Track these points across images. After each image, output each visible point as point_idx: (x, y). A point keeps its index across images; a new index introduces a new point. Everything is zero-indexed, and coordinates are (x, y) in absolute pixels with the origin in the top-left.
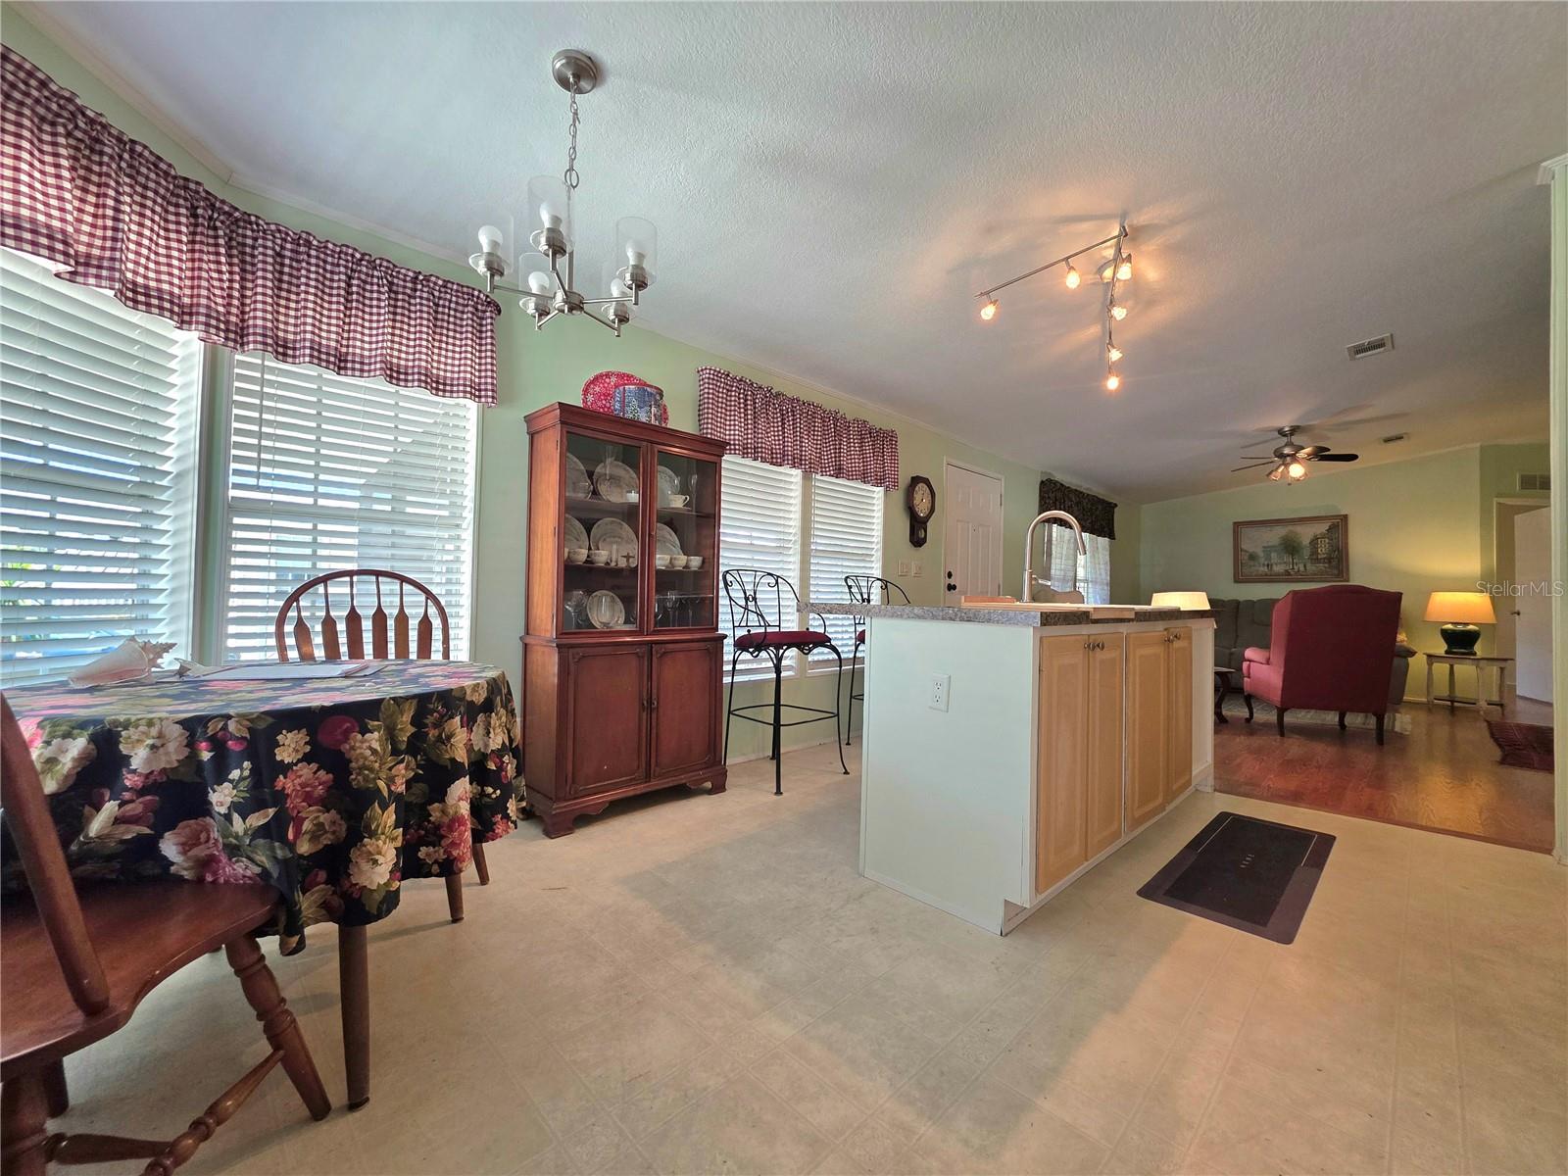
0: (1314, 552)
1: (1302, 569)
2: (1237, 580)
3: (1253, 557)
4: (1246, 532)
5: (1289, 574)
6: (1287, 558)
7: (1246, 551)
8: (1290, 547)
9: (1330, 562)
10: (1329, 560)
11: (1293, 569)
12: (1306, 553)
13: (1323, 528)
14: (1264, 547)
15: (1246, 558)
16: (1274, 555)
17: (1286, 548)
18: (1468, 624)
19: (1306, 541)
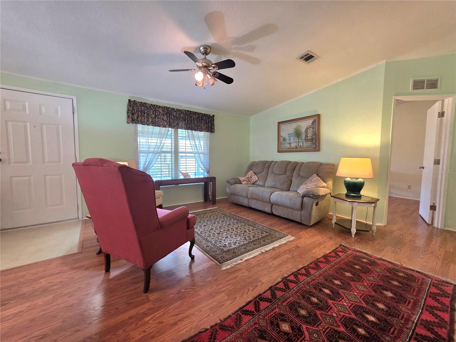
0: (307, 136)
1: (302, 145)
2: (278, 152)
3: (284, 140)
4: (283, 126)
5: (297, 148)
6: (297, 140)
7: (282, 137)
8: (298, 134)
9: (312, 141)
10: (312, 140)
11: (298, 145)
12: (303, 137)
13: (309, 122)
14: (289, 134)
15: (282, 140)
16: (292, 138)
17: (296, 134)
18: (358, 178)
19: (303, 130)
